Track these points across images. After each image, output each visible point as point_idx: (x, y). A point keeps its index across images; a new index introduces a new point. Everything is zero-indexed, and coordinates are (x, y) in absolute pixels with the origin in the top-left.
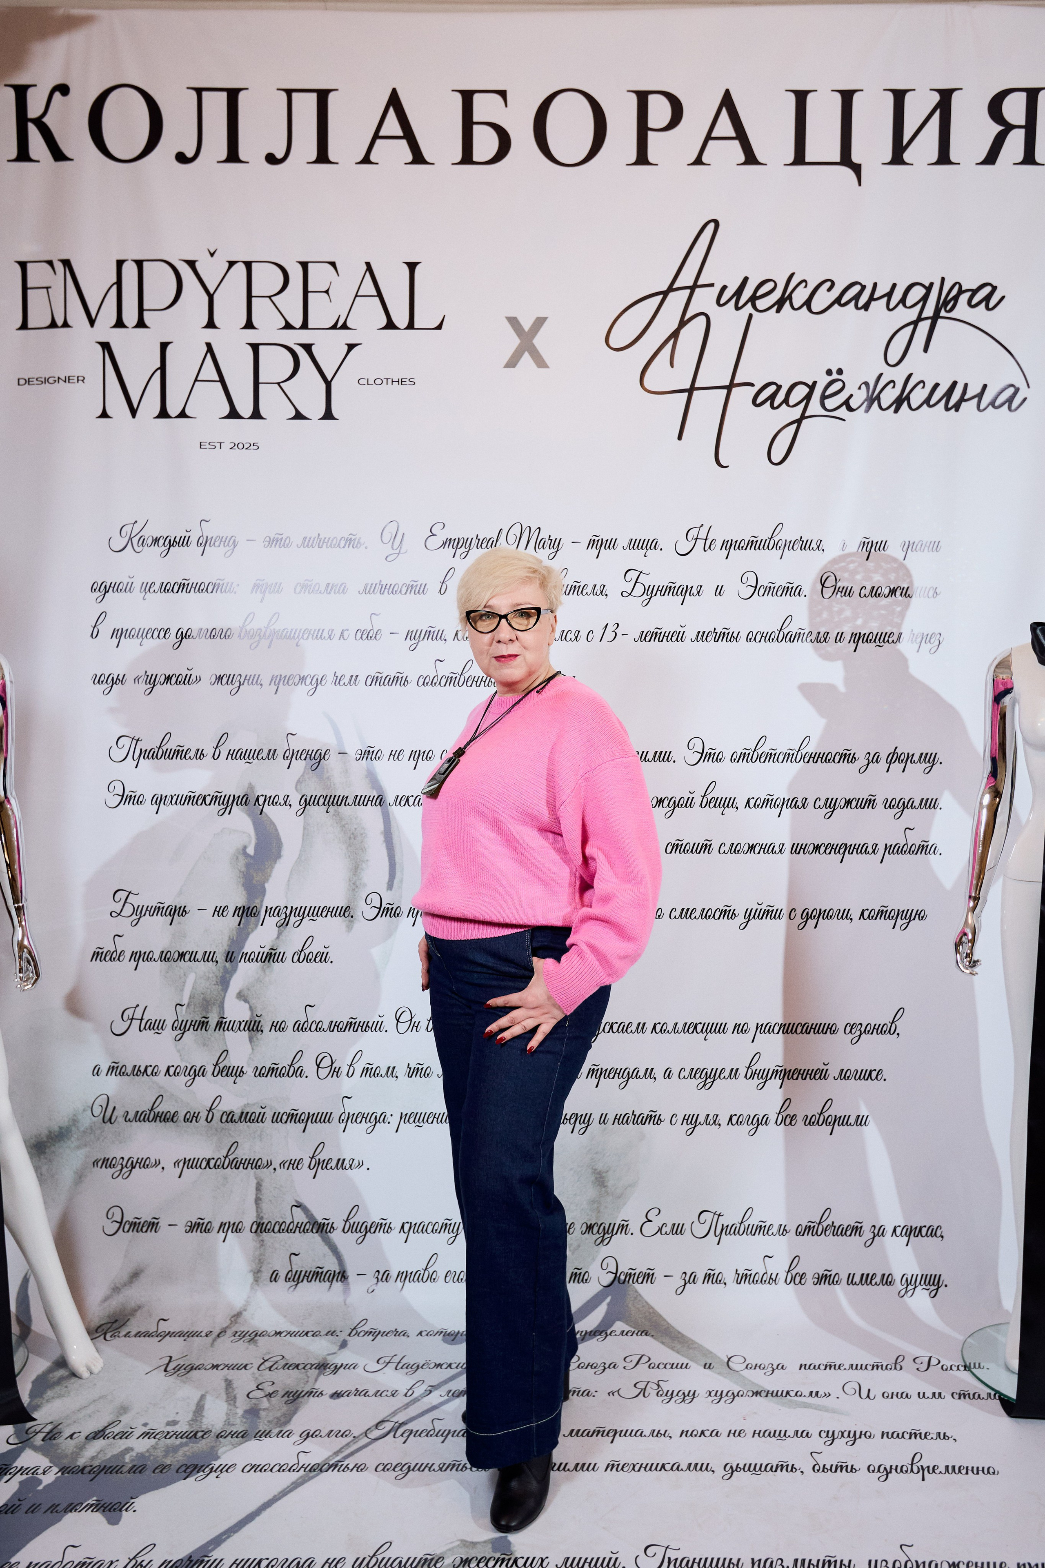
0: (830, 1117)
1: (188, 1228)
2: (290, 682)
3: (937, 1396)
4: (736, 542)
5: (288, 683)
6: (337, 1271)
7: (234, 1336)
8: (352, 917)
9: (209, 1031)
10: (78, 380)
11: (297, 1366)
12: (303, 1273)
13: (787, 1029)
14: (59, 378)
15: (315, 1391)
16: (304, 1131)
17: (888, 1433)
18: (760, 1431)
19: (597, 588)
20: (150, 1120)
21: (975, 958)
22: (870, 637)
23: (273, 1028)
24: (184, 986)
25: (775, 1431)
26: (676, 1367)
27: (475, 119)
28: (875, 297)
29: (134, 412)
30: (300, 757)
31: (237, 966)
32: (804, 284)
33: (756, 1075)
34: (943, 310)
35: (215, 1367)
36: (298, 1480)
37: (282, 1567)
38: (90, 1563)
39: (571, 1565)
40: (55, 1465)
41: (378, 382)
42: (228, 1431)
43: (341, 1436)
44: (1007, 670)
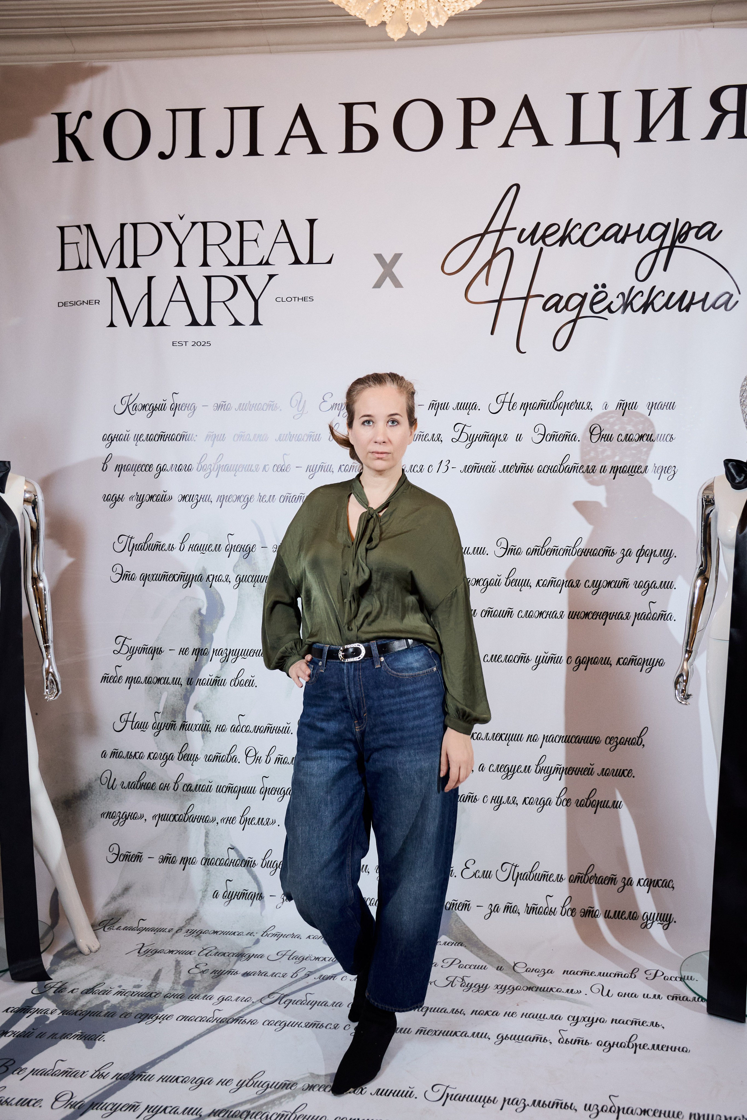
0: (595, 802)
1: (161, 860)
2: (230, 500)
3: (656, 997)
4: (532, 404)
5: (228, 500)
6: (258, 893)
7: (187, 932)
9: (176, 731)
10: (95, 303)
11: (224, 954)
12: (234, 893)
13: (567, 740)
14: (83, 301)
15: (233, 971)
16: (237, 799)
17: (616, 1020)
18: (527, 1014)
19: (435, 436)
20: (138, 788)
21: (688, 693)
22: (625, 469)
23: (218, 729)
24: (160, 700)
25: (537, 1014)
26: (478, 968)
27: (354, 123)
28: (629, 233)
29: (130, 323)
30: (236, 550)
31: (194, 688)
32: (579, 226)
33: (543, 771)
34: (677, 241)
35: (171, 952)
36: (212, 1027)
37: (191, 1083)
38: (70, 1072)
39: (381, 1094)
40: (59, 1009)
41: (289, 299)
42: (172, 994)
43: (245, 1001)
44: (711, 492)
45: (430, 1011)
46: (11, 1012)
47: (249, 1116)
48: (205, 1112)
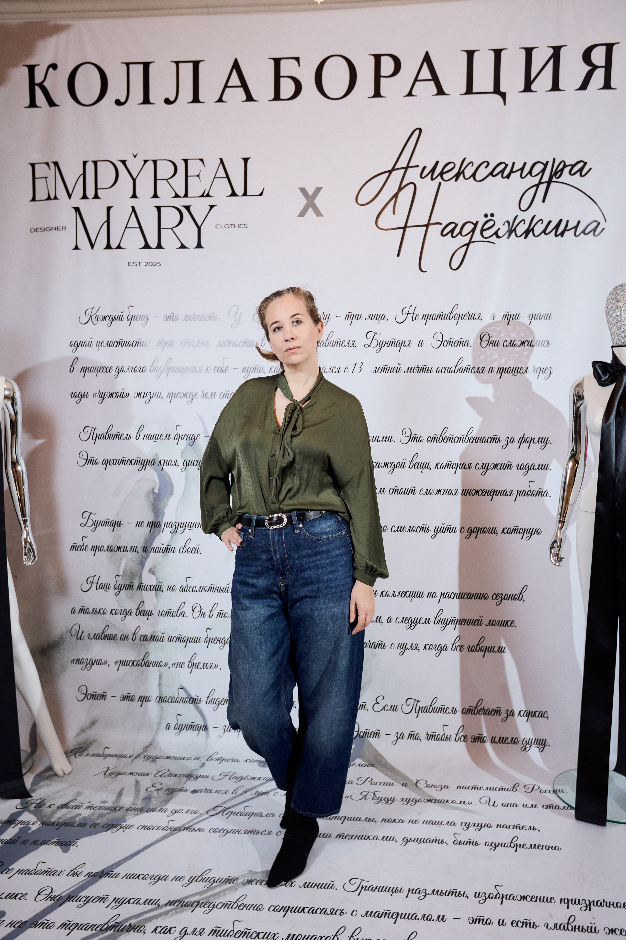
0: (483, 647)
1: (122, 698)
2: (178, 397)
3: (534, 806)
4: (431, 315)
5: (176, 397)
6: (203, 725)
7: (144, 758)
9: (134, 591)
10: (62, 229)
11: (176, 775)
13: (461, 596)
14: (52, 228)
15: (183, 789)
16: (185, 647)
17: (501, 825)
18: (428, 821)
19: (351, 342)
20: (102, 638)
21: (561, 556)
22: (509, 370)
23: (169, 589)
24: (120, 565)
25: (436, 822)
26: (386, 785)
27: (282, 74)
29: (92, 246)
30: (184, 438)
31: (149, 554)
32: (471, 164)
33: (440, 622)
34: (555, 177)
35: (132, 774)
36: (166, 834)
37: (150, 879)
38: (50, 871)
39: (307, 887)
40: (39, 821)
41: (227, 226)
42: (133, 808)
43: (194, 813)
44: (581, 389)
45: (347, 820)
47: (199, 906)
48: (162, 903)
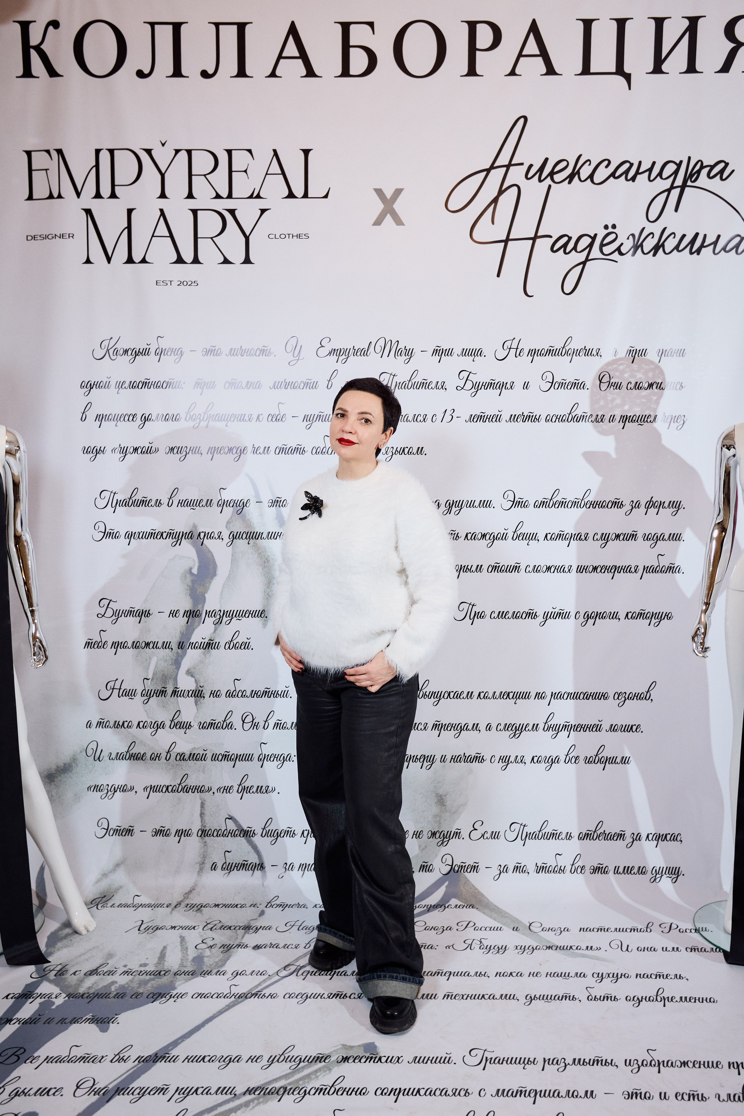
0: (604, 758)
1: (154, 833)
2: (222, 452)
3: (675, 949)
4: (539, 350)
5: (220, 452)
6: (258, 863)
7: (186, 907)
8: (266, 617)
9: (167, 697)
10: (69, 237)
11: (230, 928)
12: (234, 865)
13: (574, 696)
14: (55, 235)
15: (242, 944)
16: (234, 767)
17: (640, 974)
18: (551, 973)
19: (439, 384)
20: (127, 759)
21: (706, 646)
22: (634, 419)
23: (212, 695)
24: (149, 666)
25: (562, 973)
26: (494, 930)
27: (351, 44)
28: (640, 171)
29: (109, 259)
30: (229, 505)
31: (186, 651)
32: (588, 163)
33: (551, 729)
34: (689, 181)
35: (173, 928)
36: (230, 1003)
37: (219, 1062)
38: (88, 1057)
39: (418, 1062)
40: (64, 993)
41: (283, 236)
42: (182, 971)
43: (261, 974)
44: (731, 441)
45: (453, 975)
46: (12, 998)
47: (287, 1092)
48: (239, 1091)
